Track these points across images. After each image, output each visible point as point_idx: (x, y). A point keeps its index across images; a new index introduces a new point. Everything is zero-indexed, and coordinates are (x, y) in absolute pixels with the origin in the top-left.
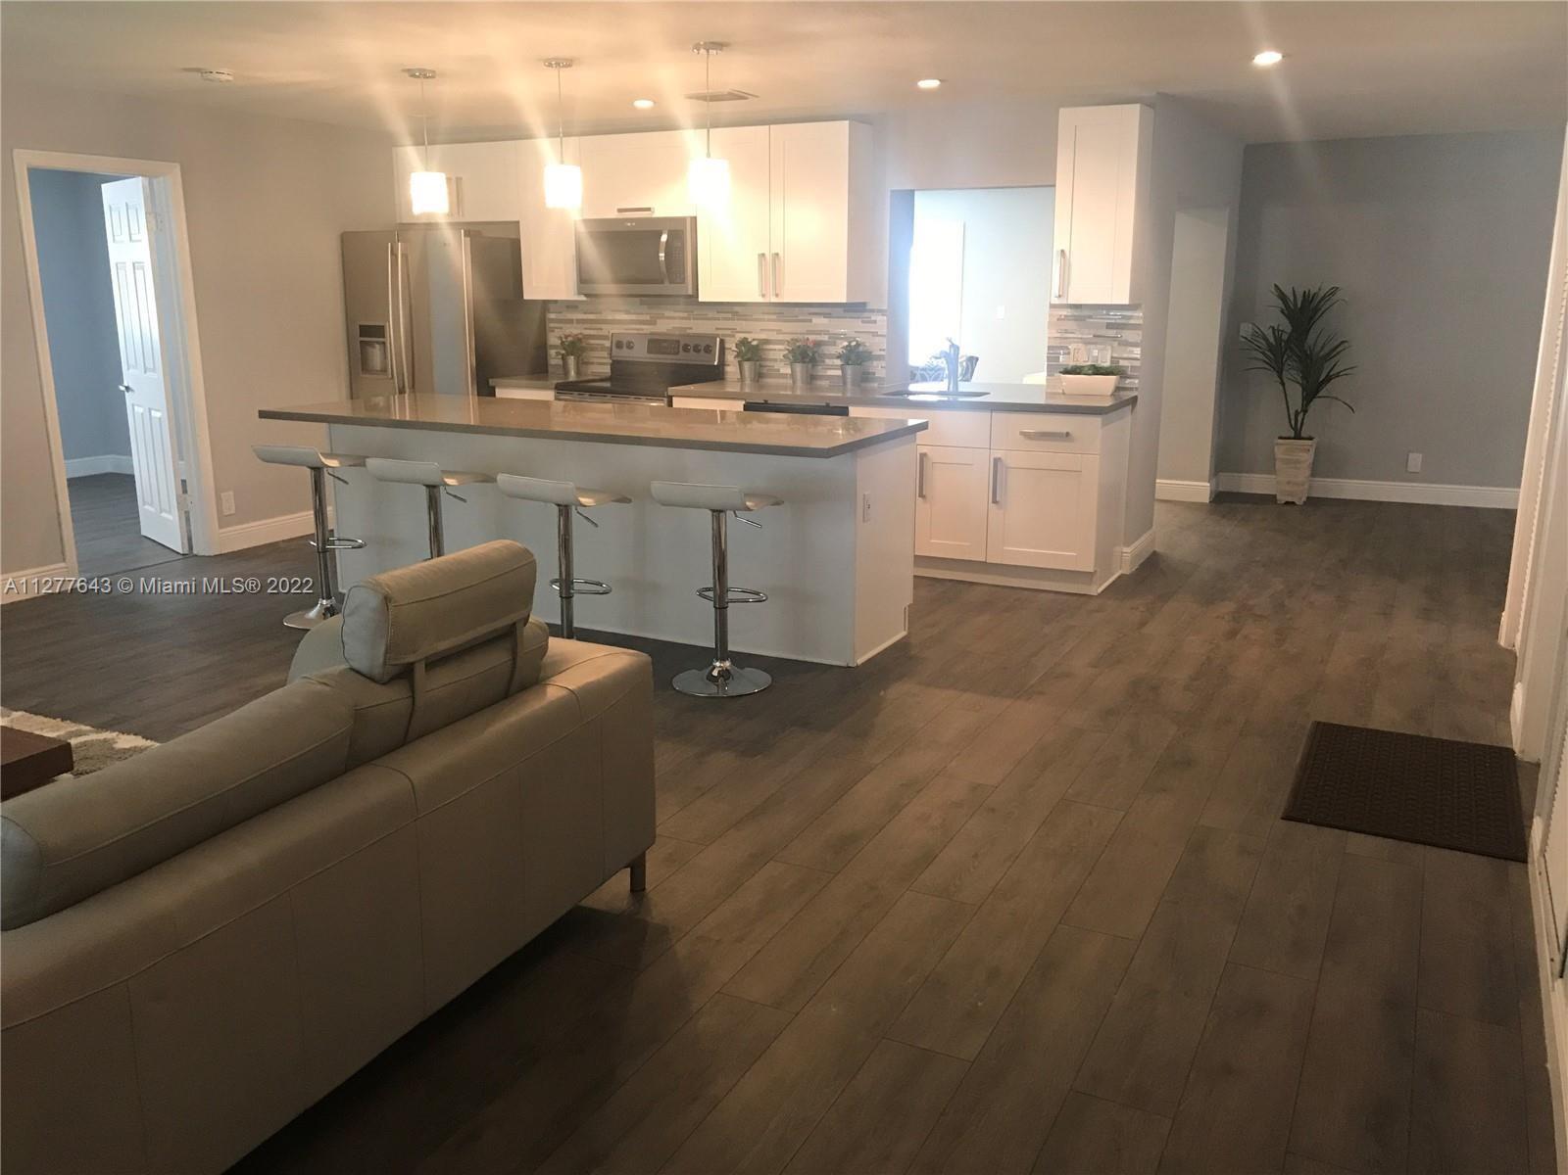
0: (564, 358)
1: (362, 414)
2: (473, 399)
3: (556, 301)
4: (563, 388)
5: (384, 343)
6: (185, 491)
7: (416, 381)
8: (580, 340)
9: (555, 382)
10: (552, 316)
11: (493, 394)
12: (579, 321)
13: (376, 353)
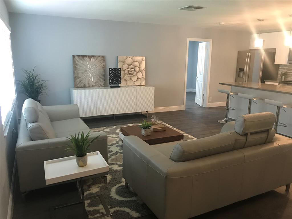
0: (282, 77)
1: (237, 85)
2: (260, 84)
3: (282, 65)
4: (280, 83)
5: (243, 72)
6: (204, 96)
7: (249, 80)
8: (286, 73)
9: (279, 81)
10: (280, 68)
11: (264, 83)
12: (287, 69)
13: (241, 74)
